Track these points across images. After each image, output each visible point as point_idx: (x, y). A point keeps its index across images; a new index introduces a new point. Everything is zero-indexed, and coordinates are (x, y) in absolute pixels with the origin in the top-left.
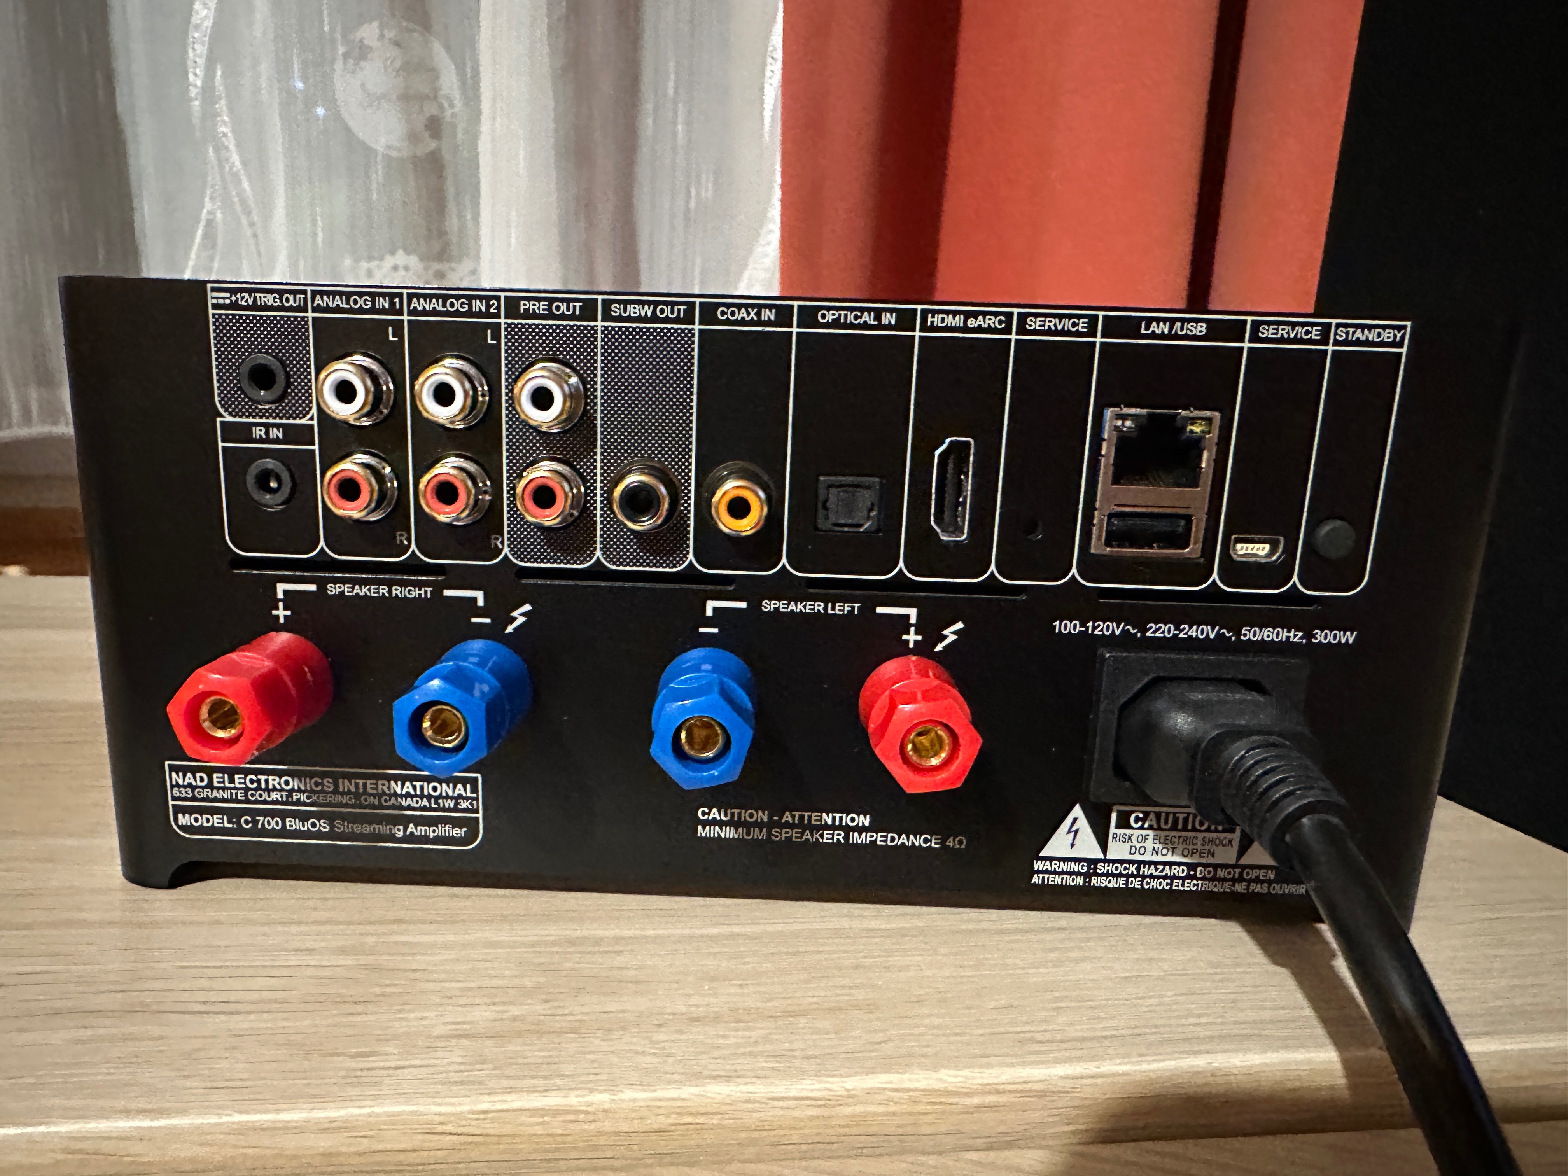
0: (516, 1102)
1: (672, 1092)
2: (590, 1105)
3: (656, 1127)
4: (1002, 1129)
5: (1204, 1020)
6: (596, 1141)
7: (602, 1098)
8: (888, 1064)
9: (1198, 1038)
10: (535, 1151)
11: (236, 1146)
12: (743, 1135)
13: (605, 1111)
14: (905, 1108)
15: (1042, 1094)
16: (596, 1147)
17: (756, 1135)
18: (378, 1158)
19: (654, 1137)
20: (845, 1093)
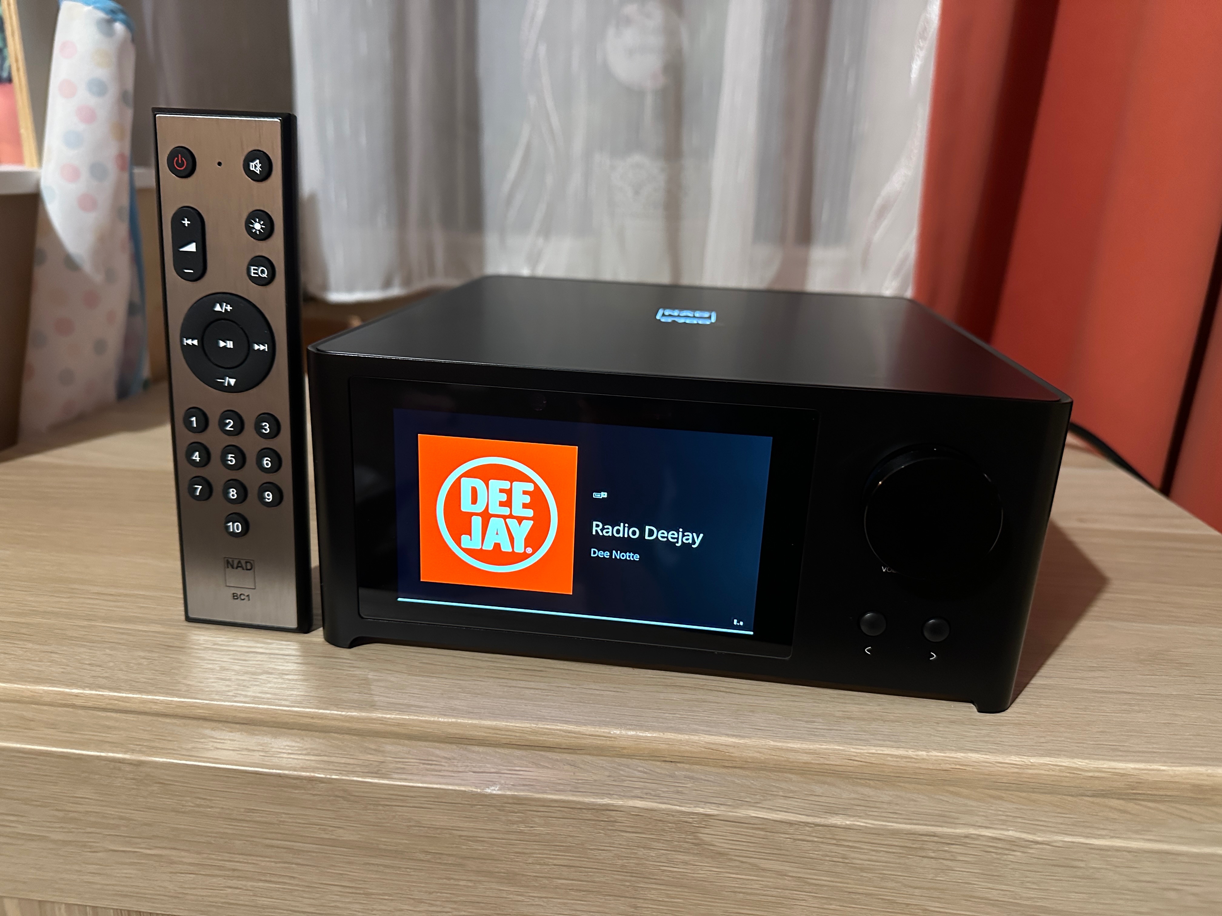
0: (887, 751)
1: (953, 755)
2: (917, 755)
3: (944, 768)
4: (1101, 788)
5: (1205, 749)
6: (918, 771)
7: (923, 754)
8: (1049, 753)
9: (1201, 758)
10: (891, 772)
11: (770, 755)
12: (982, 776)
13: (923, 759)
14: (1057, 774)
15: (1123, 775)
16: (915, 773)
17: (986, 777)
18: (827, 767)
19: (942, 772)
20: (1030, 764)
